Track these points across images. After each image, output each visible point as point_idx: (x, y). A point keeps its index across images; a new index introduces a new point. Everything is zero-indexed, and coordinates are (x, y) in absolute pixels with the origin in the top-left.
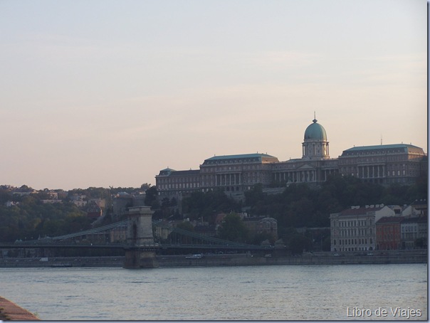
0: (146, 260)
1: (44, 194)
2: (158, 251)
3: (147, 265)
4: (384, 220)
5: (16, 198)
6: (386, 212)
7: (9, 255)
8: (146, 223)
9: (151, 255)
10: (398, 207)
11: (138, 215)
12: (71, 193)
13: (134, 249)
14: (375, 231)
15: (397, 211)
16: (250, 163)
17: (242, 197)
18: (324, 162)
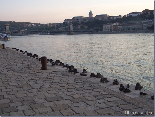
0: (72, 33)
1: (43, 24)
2: (74, 31)
3: (72, 34)
4: (114, 25)
5: (39, 25)
6: (114, 24)
7: (42, 33)
8: (71, 26)
9: (73, 32)
10: (116, 23)
11: (70, 25)
12: (47, 24)
13: (69, 31)
14: (112, 28)
15: (116, 24)
16: (80, 18)
17: (80, 23)
18: (92, 17)
